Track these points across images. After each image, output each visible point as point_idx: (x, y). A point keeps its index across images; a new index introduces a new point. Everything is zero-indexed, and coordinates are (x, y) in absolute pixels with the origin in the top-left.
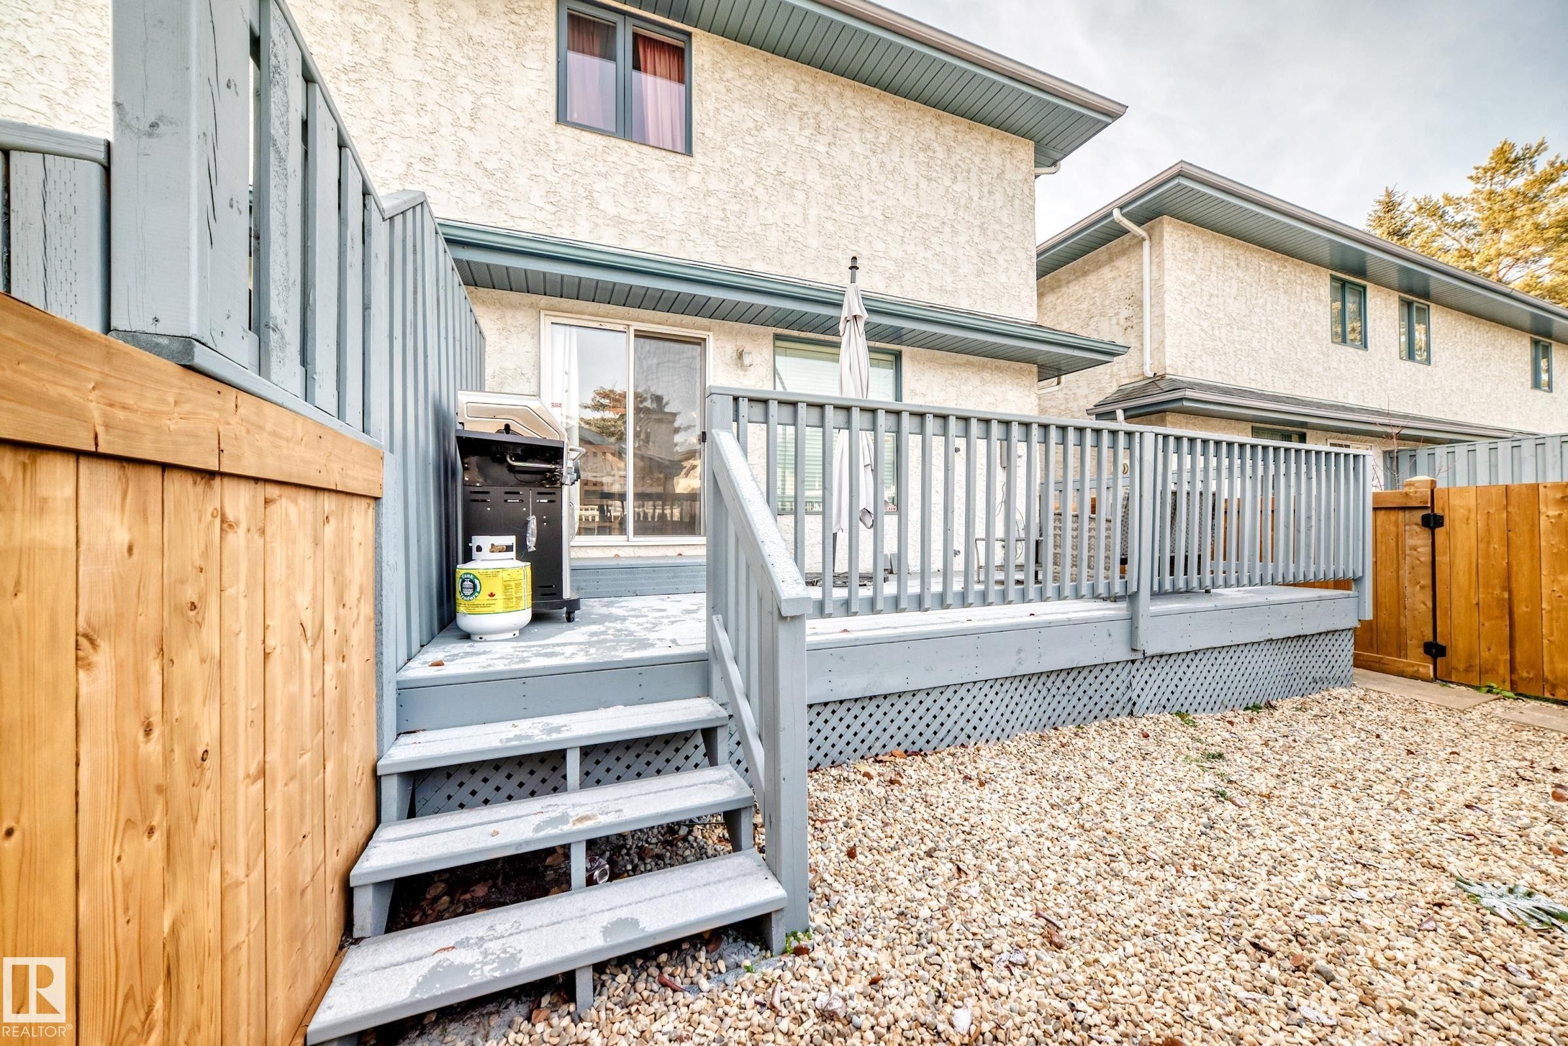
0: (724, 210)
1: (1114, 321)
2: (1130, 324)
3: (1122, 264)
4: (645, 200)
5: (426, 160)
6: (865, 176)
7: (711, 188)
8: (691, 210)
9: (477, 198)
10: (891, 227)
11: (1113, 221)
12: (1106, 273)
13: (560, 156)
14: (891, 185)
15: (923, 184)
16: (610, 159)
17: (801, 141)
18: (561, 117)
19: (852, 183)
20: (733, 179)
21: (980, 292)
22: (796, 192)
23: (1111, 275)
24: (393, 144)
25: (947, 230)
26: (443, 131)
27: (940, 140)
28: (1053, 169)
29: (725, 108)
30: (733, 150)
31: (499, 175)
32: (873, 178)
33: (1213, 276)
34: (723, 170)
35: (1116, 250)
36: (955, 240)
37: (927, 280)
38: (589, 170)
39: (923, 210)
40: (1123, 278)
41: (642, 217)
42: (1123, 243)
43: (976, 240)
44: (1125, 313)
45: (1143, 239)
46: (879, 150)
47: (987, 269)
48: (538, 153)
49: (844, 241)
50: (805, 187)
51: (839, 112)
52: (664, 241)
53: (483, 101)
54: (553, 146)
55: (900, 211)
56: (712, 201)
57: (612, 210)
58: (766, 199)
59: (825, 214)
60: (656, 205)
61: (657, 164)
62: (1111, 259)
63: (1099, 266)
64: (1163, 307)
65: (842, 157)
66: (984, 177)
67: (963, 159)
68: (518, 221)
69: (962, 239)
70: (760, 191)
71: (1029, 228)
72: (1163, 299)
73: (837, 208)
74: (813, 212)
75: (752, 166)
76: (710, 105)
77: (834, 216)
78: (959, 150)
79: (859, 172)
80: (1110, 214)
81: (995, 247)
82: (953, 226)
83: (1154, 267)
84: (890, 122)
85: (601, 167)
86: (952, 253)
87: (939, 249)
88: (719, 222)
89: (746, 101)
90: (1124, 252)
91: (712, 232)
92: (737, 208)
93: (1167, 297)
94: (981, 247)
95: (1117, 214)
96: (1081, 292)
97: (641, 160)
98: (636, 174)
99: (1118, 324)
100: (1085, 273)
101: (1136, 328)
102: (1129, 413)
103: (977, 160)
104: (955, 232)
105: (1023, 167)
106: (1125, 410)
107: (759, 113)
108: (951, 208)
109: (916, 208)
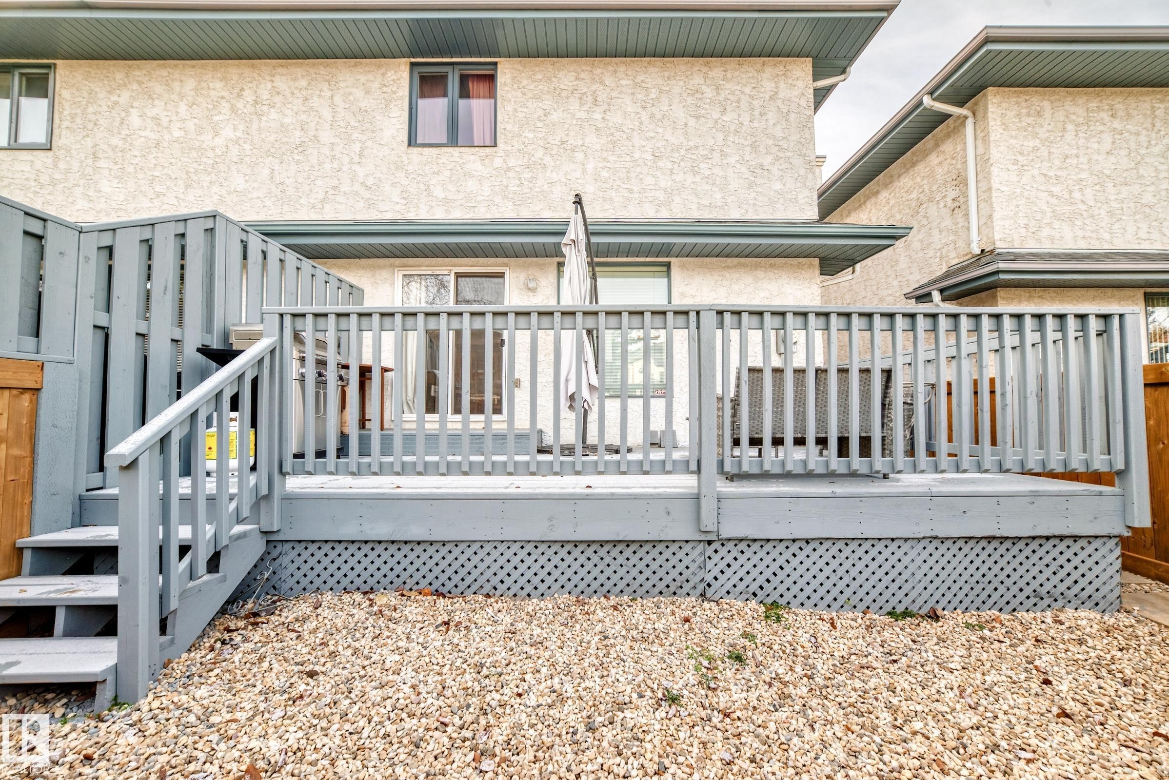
0: (520, 179)
1: (942, 204)
2: (957, 204)
3: (948, 147)
4: (464, 184)
5: (335, 188)
6: (636, 128)
7: (510, 165)
8: (495, 184)
9: (361, 204)
10: (660, 164)
11: (925, 109)
12: (934, 159)
13: (410, 167)
14: (660, 130)
15: (692, 122)
16: (441, 161)
17: (582, 115)
18: (412, 142)
19: (625, 136)
20: (526, 156)
21: (751, 202)
22: (576, 154)
23: (936, 161)
24: (319, 182)
25: (716, 155)
26: (344, 168)
27: (708, 82)
28: (842, 77)
29: (521, 106)
30: (528, 135)
31: (374, 187)
32: (644, 128)
33: (1069, 136)
34: (519, 151)
35: (942, 135)
36: (725, 162)
37: (696, 200)
38: (427, 172)
39: (692, 144)
40: (949, 161)
41: (462, 195)
42: (948, 126)
43: (747, 157)
44: (952, 194)
45: (966, 117)
46: (649, 105)
47: (759, 181)
48: (397, 169)
49: (617, 183)
50: (584, 148)
51: (614, 85)
52: (476, 209)
53: (366, 144)
54: (406, 162)
55: (669, 149)
56: (511, 174)
57: (441, 195)
58: (552, 164)
59: (601, 165)
60: (471, 185)
61: (472, 157)
62: (937, 145)
63: (926, 154)
64: (989, 181)
65: (616, 118)
66: (755, 103)
67: (733, 93)
68: (384, 214)
69: (732, 160)
70: (548, 160)
71: (807, 136)
72: (989, 173)
73: (611, 158)
74: (590, 166)
75: (541, 143)
76: (510, 108)
77: (608, 165)
78: (728, 86)
79: (631, 126)
80: (921, 103)
81: (767, 160)
82: (722, 151)
83: (979, 142)
84: (660, 81)
85: (435, 168)
86: (721, 173)
87: (707, 172)
88: (515, 188)
89: (537, 98)
90: (948, 135)
91: (510, 196)
92: (528, 176)
93: (995, 170)
94: (751, 163)
95: (927, 101)
96: (911, 183)
97: (461, 157)
98: (458, 167)
99: (945, 206)
100: (914, 164)
101: (963, 207)
102: (946, 293)
103: (747, 90)
104: (724, 155)
105: (800, 84)
106: (942, 291)
107: (547, 104)
108: (720, 136)
109: (685, 143)
